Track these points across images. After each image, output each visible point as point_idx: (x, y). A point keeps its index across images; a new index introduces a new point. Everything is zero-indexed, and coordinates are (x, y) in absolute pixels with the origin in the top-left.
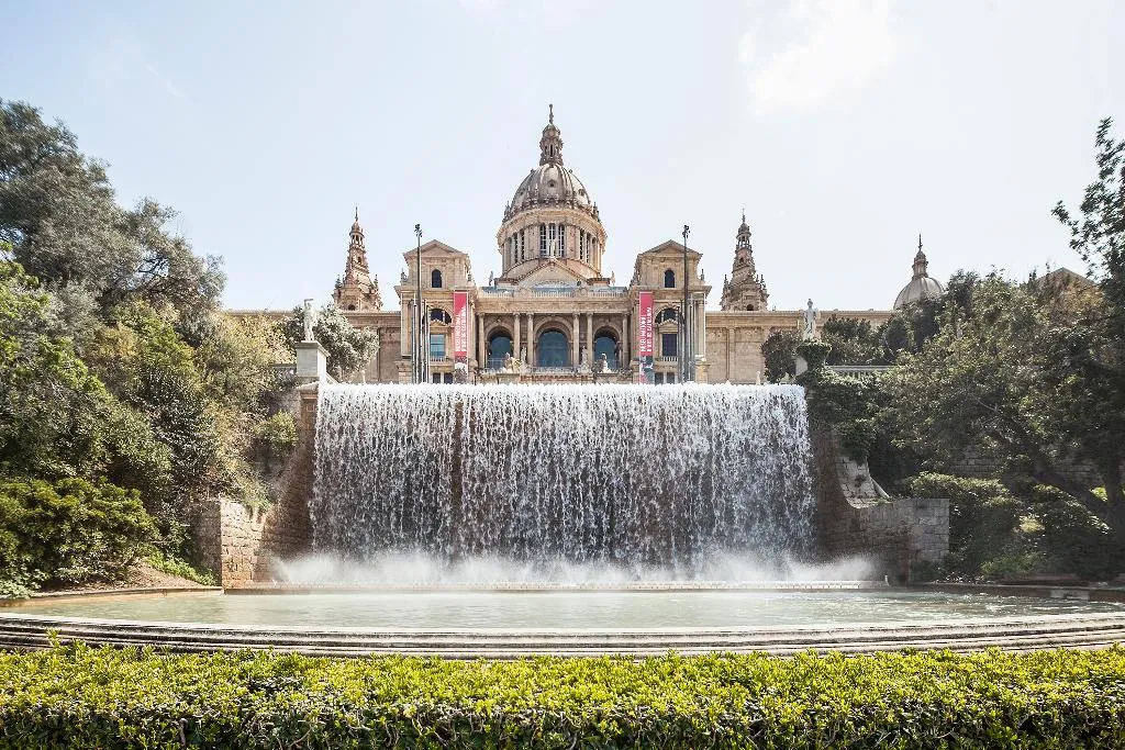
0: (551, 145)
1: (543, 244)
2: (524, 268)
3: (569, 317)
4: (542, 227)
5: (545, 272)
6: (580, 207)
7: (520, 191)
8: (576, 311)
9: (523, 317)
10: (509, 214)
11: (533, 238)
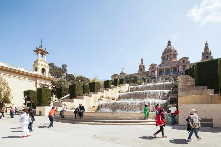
0: (169, 43)
1: (167, 58)
2: (164, 61)
3: (170, 68)
4: (167, 55)
5: (168, 61)
6: (173, 51)
7: (164, 51)
8: (171, 67)
9: (164, 69)
10: (163, 54)
11: (166, 57)
